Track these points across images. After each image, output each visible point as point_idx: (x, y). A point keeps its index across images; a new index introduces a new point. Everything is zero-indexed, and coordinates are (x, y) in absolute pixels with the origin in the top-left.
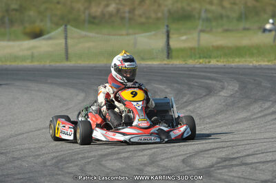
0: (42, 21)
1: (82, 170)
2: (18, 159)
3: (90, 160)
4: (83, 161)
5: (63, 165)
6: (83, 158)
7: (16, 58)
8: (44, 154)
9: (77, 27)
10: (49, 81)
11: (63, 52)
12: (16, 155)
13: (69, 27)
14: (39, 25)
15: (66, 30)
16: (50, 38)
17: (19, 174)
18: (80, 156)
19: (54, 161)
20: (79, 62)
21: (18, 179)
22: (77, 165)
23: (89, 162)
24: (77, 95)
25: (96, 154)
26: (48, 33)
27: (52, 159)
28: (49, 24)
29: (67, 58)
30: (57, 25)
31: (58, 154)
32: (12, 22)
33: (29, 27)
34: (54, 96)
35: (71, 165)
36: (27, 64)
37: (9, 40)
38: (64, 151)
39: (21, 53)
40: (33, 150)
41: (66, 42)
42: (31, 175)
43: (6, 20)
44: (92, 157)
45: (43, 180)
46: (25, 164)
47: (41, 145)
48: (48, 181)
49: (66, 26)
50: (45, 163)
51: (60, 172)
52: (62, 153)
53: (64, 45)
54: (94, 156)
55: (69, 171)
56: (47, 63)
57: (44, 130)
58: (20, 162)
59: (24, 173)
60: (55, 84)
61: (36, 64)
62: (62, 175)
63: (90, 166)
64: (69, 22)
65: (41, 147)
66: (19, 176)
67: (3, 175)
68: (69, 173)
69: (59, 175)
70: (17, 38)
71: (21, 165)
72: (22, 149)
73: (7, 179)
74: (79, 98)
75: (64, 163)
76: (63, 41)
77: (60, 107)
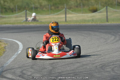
0: (97, 4)
1: (113, 70)
2: (85, 65)
3: (116, 65)
4: (113, 66)
5: (104, 68)
6: (113, 65)
7: (85, 21)
8: (96, 63)
9: (112, 7)
10: (99, 31)
11: (106, 18)
12: (84, 63)
13: (108, 7)
14: (96, 6)
15: (107, 9)
16: (100, 12)
17: (85, 71)
18: (112, 64)
19: (101, 66)
20: (113, 22)
21: (85, 74)
22: (110, 68)
23: (116, 67)
24: (111, 37)
25: (119, 63)
26: (100, 10)
27: (100, 65)
28: (100, 6)
29: (107, 21)
30: (104, 6)
31: (102, 63)
32: (84, 5)
33: (91, 8)
34: (101, 37)
35: (107, 68)
36: (90, 23)
37: (83, 13)
38: (105, 61)
39: (88, 19)
40: (91, 61)
41: (107, 13)
42: (90, 72)
43: (81, 4)
44: (117, 64)
45: (95, 74)
46: (88, 67)
47: (95, 59)
48: (98, 75)
49: (107, 7)
50: (97, 67)
51: (103, 71)
52: (104, 62)
53: (106, 15)
54: (118, 64)
55: (107, 70)
56: (99, 23)
57: (96, 52)
58: (86, 66)
59: (87, 71)
60: (102, 32)
61: (93, 23)
62: (104, 72)
63: (116, 68)
64: (108, 5)
65: (95, 60)
66: (85, 73)
67: (79, 72)
68: (107, 71)
69: (103, 72)
70: (86, 12)
71: (86, 68)
72: (87, 61)
73: (80, 74)
74: (112, 38)
75: (105, 67)
76: (105, 13)
77: (104, 42)
